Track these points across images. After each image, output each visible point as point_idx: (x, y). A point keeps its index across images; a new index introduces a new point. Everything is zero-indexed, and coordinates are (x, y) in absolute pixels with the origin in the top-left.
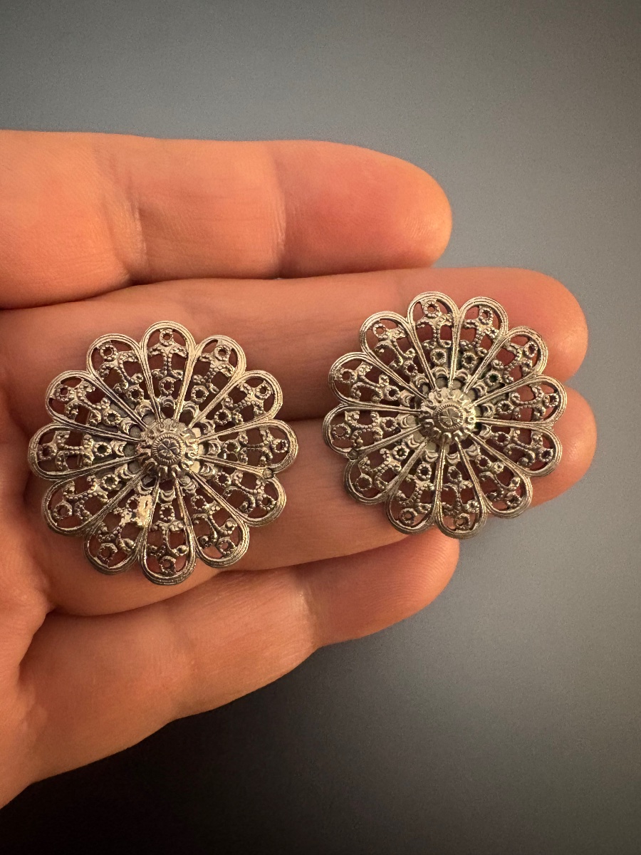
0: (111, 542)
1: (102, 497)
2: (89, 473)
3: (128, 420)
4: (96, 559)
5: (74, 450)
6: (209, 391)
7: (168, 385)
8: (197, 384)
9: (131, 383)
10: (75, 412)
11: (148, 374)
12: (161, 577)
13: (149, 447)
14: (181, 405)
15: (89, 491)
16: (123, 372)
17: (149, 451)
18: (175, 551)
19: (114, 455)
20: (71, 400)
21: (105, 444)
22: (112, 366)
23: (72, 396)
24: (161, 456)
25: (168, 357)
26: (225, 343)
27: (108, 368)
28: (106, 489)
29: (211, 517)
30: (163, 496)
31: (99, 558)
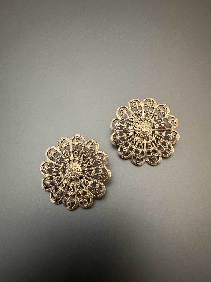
0: (83, 199)
1: (72, 194)
2: (66, 192)
3: (61, 175)
4: (85, 206)
5: (58, 192)
6: (68, 152)
7: (60, 160)
8: (65, 154)
9: (54, 168)
10: (51, 185)
11: (54, 163)
12: (100, 195)
13: (70, 175)
14: (66, 161)
15: (69, 196)
16: (50, 168)
17: (70, 176)
18: (96, 187)
19: (66, 184)
20: (48, 184)
21: (62, 184)
22: (47, 170)
23: (47, 183)
24: (73, 174)
25: (54, 156)
26: (61, 140)
27: (47, 171)
28: (71, 192)
29: (95, 173)
30: (83, 180)
31: (85, 205)
